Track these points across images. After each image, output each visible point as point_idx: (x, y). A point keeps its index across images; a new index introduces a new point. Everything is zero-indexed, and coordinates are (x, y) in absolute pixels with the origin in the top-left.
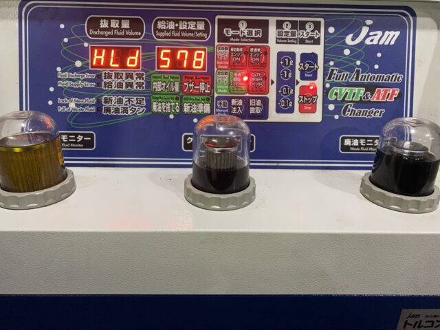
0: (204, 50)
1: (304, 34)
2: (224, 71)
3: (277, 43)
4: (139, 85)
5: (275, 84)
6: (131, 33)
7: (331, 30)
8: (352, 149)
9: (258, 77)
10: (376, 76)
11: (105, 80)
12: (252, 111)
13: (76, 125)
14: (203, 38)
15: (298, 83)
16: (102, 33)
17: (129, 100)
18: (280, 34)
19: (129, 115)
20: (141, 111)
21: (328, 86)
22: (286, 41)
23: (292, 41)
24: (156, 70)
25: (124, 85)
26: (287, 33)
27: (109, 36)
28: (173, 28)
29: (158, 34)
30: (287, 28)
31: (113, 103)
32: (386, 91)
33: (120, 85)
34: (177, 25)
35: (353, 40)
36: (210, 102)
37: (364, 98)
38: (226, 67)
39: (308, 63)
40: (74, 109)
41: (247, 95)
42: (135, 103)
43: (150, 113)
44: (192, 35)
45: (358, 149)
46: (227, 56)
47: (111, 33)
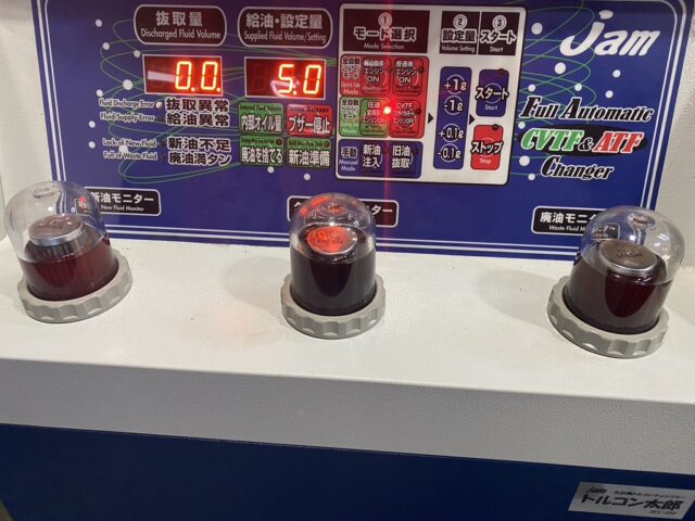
0: (322, 64)
1: (489, 37)
2: (353, 99)
3: (442, 51)
4: (221, 119)
5: (434, 122)
6: (205, 35)
7: (537, 29)
8: (552, 228)
9: (408, 109)
10: (607, 110)
11: (169, 111)
12: (396, 164)
13: (131, 180)
14: (320, 44)
15: (472, 119)
16: (160, 34)
17: (206, 144)
18: (447, 36)
19: (207, 167)
20: (224, 161)
21: (522, 125)
22: (456, 49)
23: (466, 48)
24: (246, 96)
25: (198, 121)
26: (459, 33)
27: (171, 40)
28: (272, 26)
29: (247, 37)
30: (461, 24)
31: (183, 147)
32: (621, 136)
33: (192, 119)
34: (277, 21)
35: (573, 46)
36: (330, 148)
37: (581, 147)
38: (356, 93)
39: (491, 87)
40: (126, 155)
41: (389, 138)
42: (215, 148)
43: (238, 164)
44: (301, 37)
45: (562, 228)
46: (357, 73)
47: (173, 34)
